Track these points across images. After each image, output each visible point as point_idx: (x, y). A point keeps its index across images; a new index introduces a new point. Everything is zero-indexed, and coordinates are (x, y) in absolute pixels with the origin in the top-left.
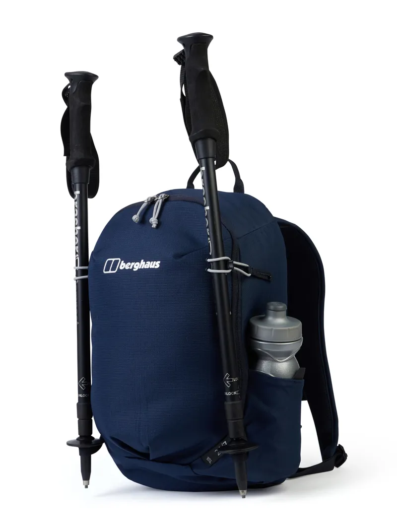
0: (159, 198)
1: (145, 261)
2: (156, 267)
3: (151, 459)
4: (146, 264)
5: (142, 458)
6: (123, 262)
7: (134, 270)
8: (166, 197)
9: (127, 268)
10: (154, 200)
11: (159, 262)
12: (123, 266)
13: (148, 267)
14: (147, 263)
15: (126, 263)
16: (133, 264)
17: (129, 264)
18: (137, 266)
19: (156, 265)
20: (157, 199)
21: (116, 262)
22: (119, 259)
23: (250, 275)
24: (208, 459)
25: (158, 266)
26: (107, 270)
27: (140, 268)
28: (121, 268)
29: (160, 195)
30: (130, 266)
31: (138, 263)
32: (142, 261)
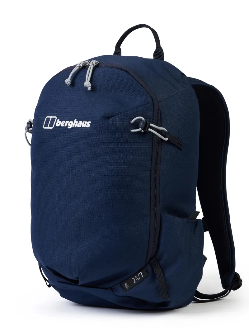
0: (91, 64)
1: (78, 120)
2: (87, 126)
3: (79, 284)
4: (78, 123)
5: (72, 283)
6: (58, 120)
7: (68, 128)
8: (97, 63)
9: (62, 125)
10: (85, 65)
11: (90, 122)
12: (59, 123)
13: (80, 126)
14: (80, 122)
15: (61, 121)
16: (67, 122)
17: (64, 122)
18: (71, 124)
19: (87, 124)
20: (88, 64)
21: (53, 119)
22: (56, 117)
23: (167, 139)
24: (126, 285)
25: (89, 126)
26: (46, 126)
27: (73, 126)
28: (57, 125)
29: (92, 61)
30: (65, 124)
31: (71, 122)
32: (75, 120)
